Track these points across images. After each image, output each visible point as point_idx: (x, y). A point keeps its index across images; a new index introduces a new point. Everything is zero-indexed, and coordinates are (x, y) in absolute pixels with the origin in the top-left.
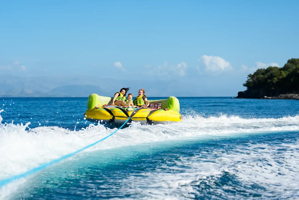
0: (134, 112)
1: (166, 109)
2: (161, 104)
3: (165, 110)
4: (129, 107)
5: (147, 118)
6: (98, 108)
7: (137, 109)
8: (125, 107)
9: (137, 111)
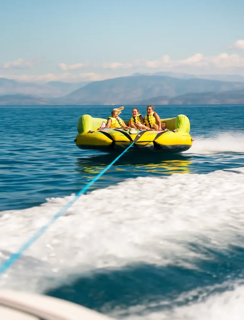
0: (138, 135)
1: (174, 130)
2: (165, 124)
3: (174, 132)
4: (130, 130)
5: (154, 142)
6: (93, 132)
7: (141, 131)
8: (127, 130)
9: (142, 133)
